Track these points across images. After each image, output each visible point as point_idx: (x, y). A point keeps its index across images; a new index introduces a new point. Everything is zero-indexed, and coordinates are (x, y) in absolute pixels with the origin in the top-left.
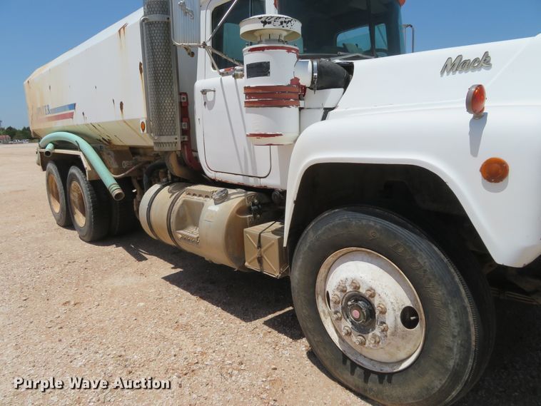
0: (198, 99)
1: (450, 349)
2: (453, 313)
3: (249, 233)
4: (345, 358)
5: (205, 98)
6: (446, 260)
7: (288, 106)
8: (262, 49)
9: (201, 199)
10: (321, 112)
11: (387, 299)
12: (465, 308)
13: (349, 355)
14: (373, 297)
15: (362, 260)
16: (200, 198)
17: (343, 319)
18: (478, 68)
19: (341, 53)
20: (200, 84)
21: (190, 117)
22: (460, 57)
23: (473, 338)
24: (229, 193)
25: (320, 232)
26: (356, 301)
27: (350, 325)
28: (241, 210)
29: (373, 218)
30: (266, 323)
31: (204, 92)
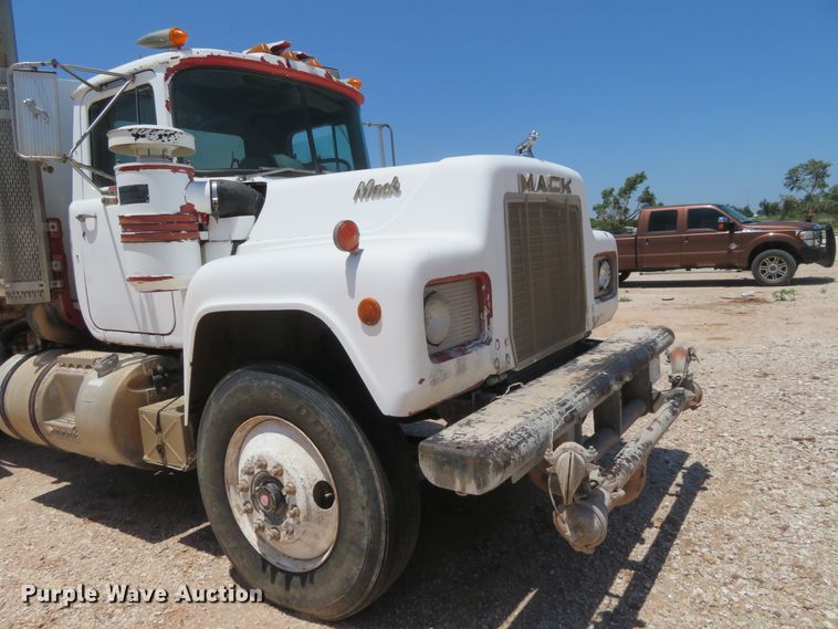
0: (75, 228)
1: (361, 524)
2: (358, 480)
3: (146, 414)
4: (265, 563)
5: (84, 227)
6: (348, 418)
7: (179, 240)
8: (136, 168)
9: (81, 371)
10: (230, 246)
11: (295, 476)
12: (370, 471)
13: (269, 559)
14: (281, 475)
15: (272, 431)
16: (80, 369)
17: (255, 511)
18: (389, 194)
19: (264, 168)
20: (76, 207)
21: (66, 252)
22: (372, 181)
23: (382, 506)
24: (120, 359)
25: (222, 401)
26: (265, 484)
27: (262, 517)
28: (134, 383)
29: (274, 377)
30: (182, 541)
31: (81, 218)
